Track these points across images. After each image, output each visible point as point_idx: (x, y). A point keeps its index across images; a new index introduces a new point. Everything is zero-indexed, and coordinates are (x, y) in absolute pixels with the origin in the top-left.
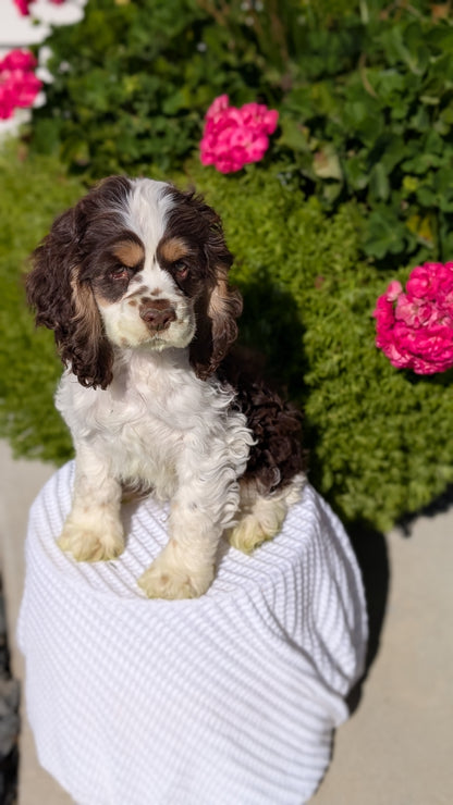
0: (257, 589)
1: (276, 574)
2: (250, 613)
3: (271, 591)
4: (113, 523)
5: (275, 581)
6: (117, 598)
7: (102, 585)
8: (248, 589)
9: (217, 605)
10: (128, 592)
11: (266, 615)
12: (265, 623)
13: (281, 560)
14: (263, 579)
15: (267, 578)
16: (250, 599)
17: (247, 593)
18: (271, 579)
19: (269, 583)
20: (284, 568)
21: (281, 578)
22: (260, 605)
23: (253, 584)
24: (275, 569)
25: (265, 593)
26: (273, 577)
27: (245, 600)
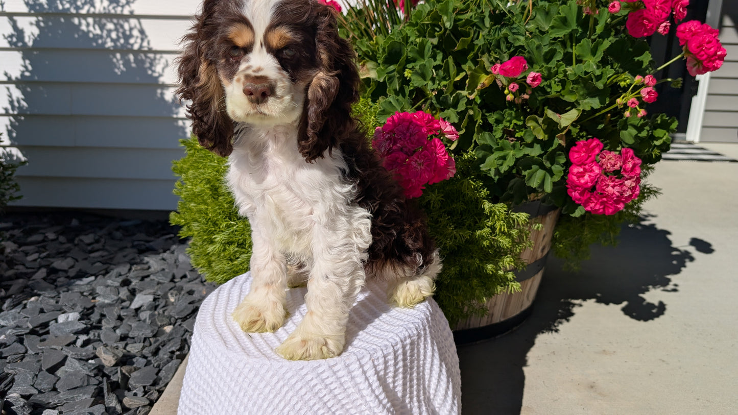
0: (368, 356)
1: (386, 346)
2: (360, 379)
3: (381, 360)
4: (275, 303)
5: (385, 352)
6: (245, 357)
7: (237, 347)
8: (360, 356)
9: (330, 367)
10: (256, 353)
11: (376, 384)
12: (373, 391)
13: (391, 335)
14: (374, 349)
15: (378, 348)
16: (361, 366)
17: (359, 360)
18: (382, 350)
19: (380, 354)
20: (393, 342)
21: (391, 350)
22: (371, 372)
23: (365, 352)
24: (387, 343)
25: (376, 363)
26: (384, 348)
27: (357, 365)
